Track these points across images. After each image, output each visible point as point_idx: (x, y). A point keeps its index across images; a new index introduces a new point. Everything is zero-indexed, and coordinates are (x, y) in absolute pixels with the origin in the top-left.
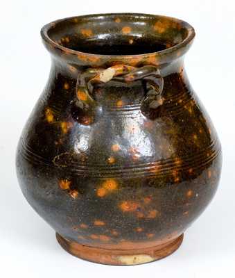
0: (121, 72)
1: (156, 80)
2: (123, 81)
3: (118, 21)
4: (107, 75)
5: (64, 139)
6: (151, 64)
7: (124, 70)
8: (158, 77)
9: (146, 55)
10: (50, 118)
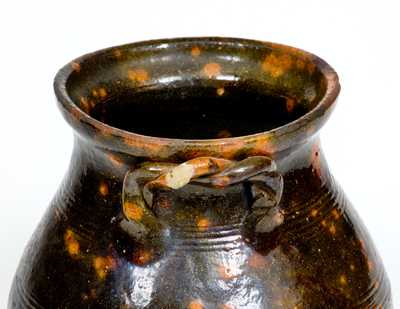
0: (207, 171)
1: (270, 182)
2: (209, 185)
3: (196, 53)
4: (179, 177)
5: (99, 290)
6: (260, 153)
7: (211, 167)
8: (273, 175)
9: (251, 138)
10: (73, 249)
